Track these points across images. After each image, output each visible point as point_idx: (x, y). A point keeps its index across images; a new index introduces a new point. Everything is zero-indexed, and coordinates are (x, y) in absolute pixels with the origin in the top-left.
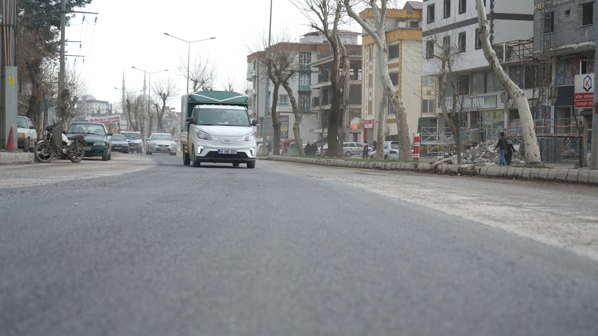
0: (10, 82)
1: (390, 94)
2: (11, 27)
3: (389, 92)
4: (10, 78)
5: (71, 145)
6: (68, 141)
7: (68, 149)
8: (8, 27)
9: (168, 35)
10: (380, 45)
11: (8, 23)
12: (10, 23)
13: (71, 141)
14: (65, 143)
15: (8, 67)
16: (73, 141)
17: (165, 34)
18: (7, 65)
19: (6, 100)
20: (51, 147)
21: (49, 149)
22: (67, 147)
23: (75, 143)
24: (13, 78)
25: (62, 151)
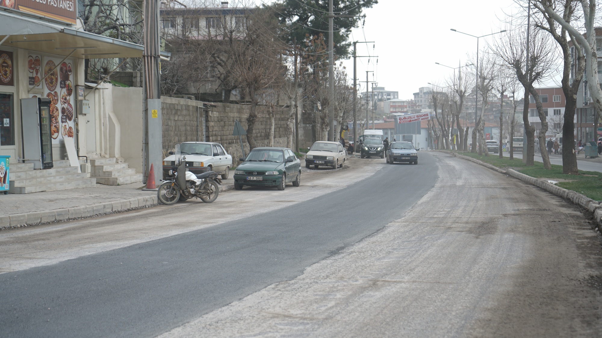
0: (153, 116)
1: (599, 107)
2: (153, 58)
3: (598, 104)
4: (153, 111)
5: (201, 184)
6: (198, 179)
7: (197, 189)
8: (149, 58)
9: (455, 31)
10: (588, 49)
11: (149, 54)
12: (151, 54)
13: (200, 180)
14: (193, 183)
15: (151, 100)
16: (203, 179)
17: (451, 30)
18: (150, 98)
19: (149, 135)
20: (176, 188)
21: (174, 189)
22: (196, 186)
23: (205, 181)
24: (156, 111)
25: (190, 191)
